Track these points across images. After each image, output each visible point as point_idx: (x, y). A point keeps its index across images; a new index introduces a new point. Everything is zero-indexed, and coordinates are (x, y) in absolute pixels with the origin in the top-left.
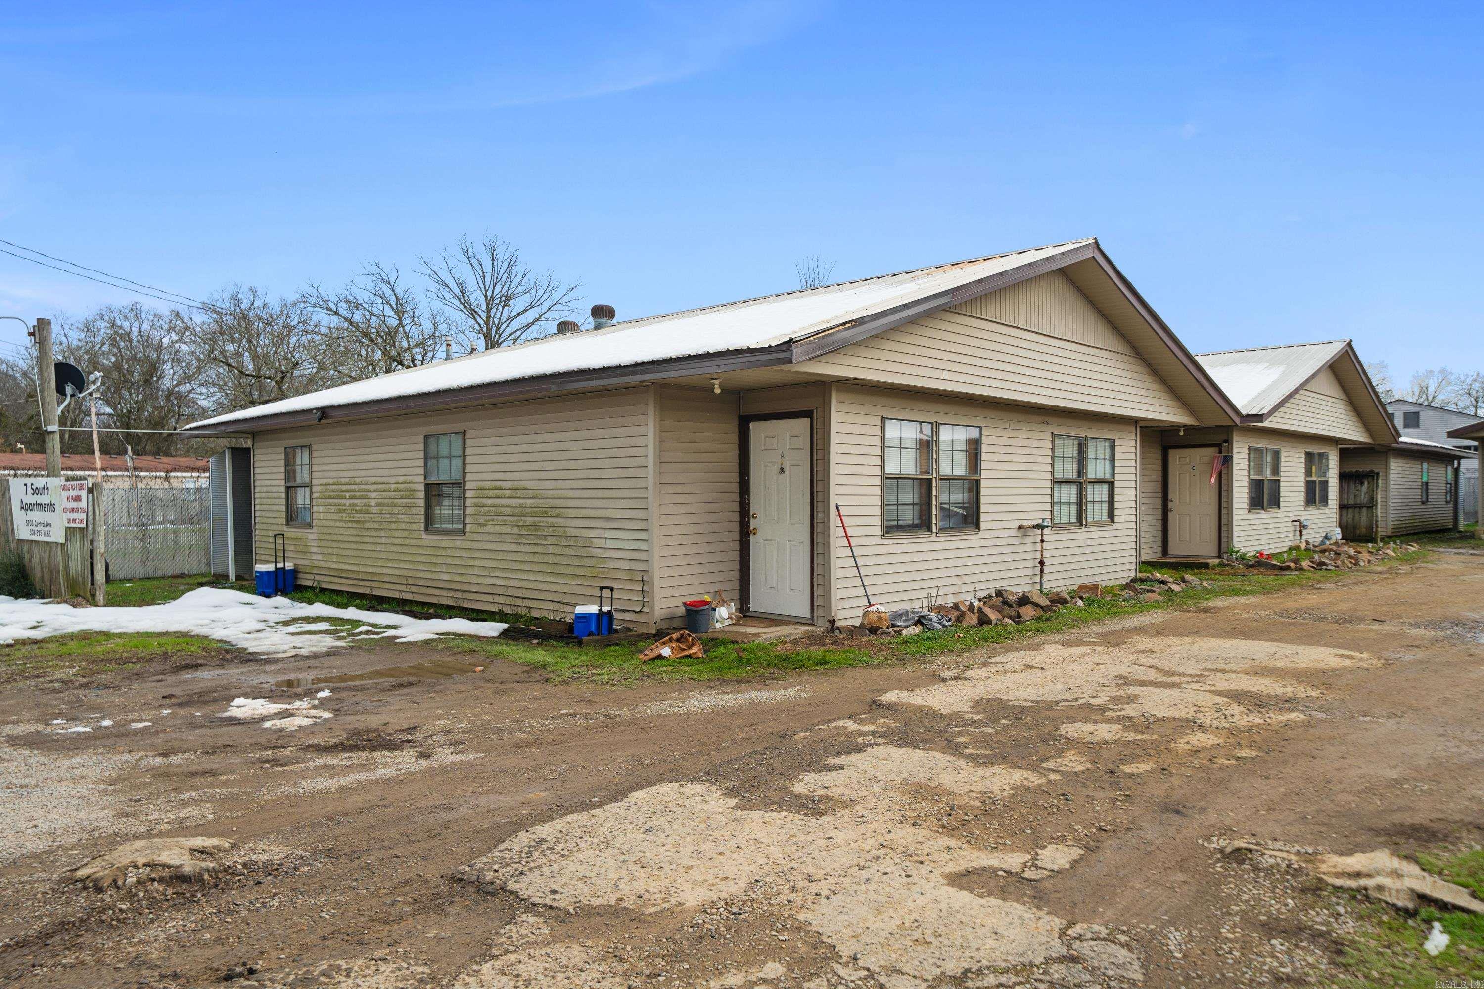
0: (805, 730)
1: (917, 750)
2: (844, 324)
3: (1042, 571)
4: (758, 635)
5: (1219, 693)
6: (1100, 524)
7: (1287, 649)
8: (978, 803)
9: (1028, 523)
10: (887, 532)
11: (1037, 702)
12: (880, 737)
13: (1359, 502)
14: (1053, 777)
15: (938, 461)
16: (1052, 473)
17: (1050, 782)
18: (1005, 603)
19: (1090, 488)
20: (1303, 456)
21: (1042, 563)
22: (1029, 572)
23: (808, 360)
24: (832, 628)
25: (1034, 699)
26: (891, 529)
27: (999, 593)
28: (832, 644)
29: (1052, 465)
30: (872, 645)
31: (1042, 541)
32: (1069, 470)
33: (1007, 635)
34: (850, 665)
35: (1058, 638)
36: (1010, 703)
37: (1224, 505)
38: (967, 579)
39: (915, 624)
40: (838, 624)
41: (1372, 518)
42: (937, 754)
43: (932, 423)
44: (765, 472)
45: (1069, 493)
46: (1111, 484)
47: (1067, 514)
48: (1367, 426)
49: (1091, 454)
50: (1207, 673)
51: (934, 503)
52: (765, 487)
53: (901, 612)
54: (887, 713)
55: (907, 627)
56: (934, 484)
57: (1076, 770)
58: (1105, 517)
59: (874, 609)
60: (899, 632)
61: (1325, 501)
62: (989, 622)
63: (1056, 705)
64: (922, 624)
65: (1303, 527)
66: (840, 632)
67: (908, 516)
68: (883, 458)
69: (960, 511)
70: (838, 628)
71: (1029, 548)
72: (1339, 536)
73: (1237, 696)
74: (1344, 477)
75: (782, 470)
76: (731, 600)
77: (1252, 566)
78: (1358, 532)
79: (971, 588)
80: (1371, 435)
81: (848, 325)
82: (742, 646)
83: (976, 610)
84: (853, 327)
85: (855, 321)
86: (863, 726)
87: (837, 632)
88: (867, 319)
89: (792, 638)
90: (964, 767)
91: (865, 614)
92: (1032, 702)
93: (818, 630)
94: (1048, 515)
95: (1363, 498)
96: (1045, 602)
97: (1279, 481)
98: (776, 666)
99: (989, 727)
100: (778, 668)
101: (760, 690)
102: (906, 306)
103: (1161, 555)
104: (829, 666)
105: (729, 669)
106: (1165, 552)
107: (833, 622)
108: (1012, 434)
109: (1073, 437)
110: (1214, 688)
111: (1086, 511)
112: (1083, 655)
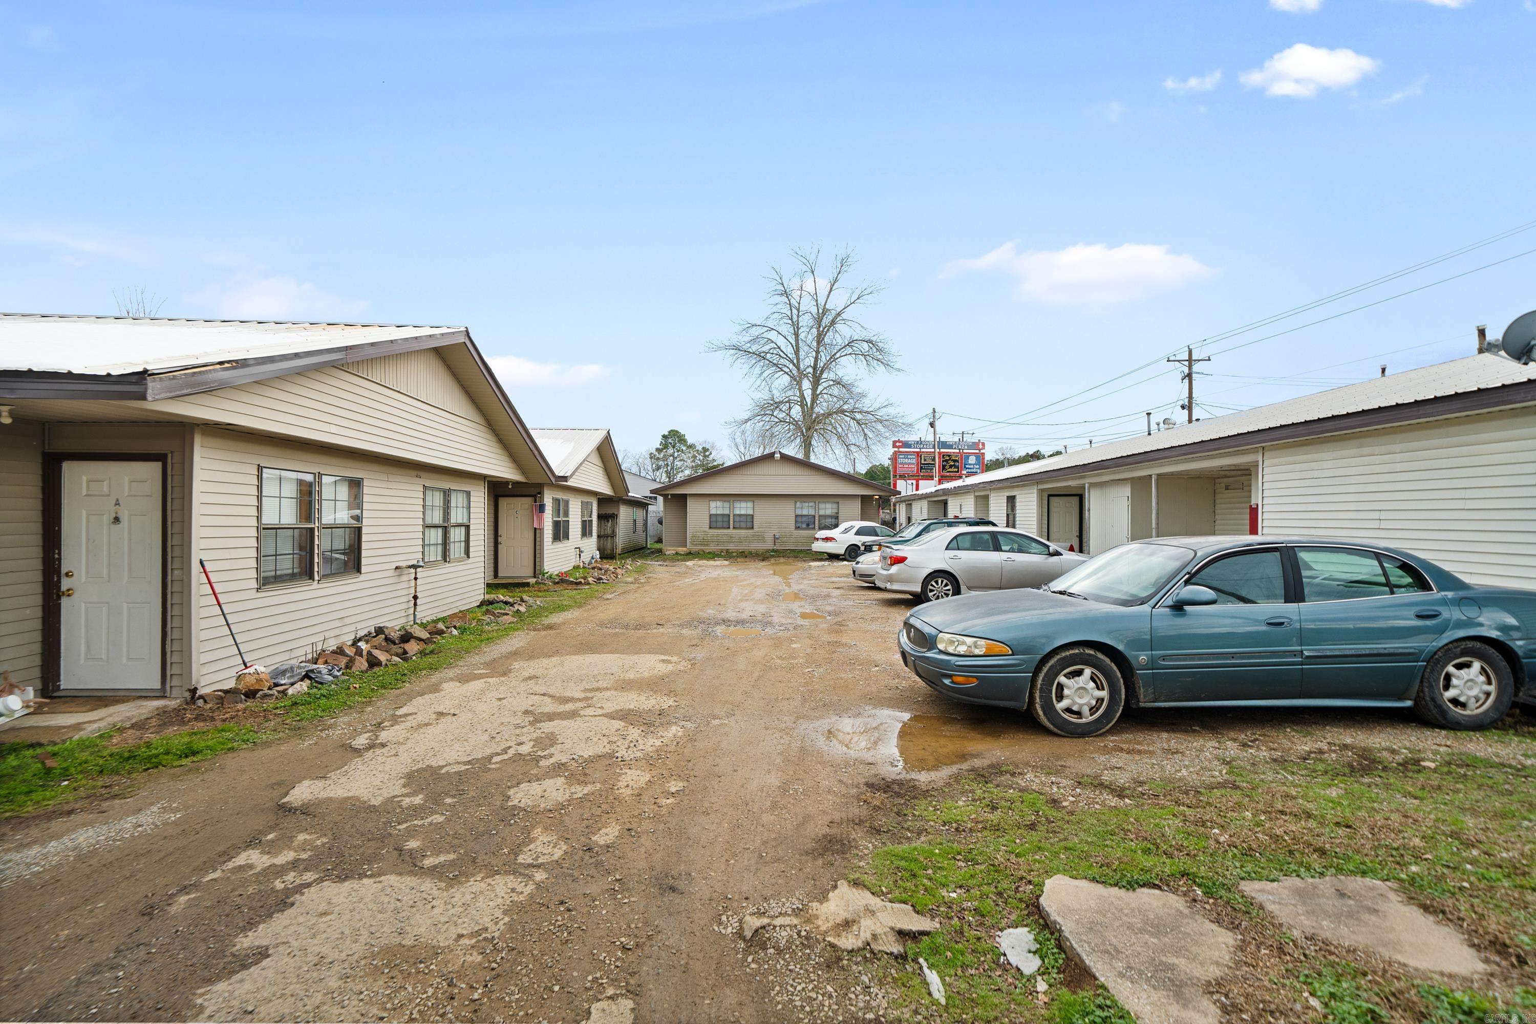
0: (184, 890)
1: (365, 881)
2: (221, 363)
3: (415, 604)
4: (78, 727)
5: (611, 716)
6: (459, 560)
7: (629, 660)
8: (477, 958)
9: (404, 564)
10: (264, 585)
11: (469, 762)
12: (306, 869)
13: (607, 533)
14: (540, 876)
15: (320, 511)
16: (424, 519)
17: (538, 885)
18: (387, 639)
19: (452, 530)
20: (581, 505)
21: (415, 598)
22: (404, 606)
23: (171, 398)
24: (193, 697)
25: (466, 759)
26: (266, 582)
27: (380, 631)
28: (196, 719)
29: (424, 513)
30: (254, 714)
31: (416, 579)
32: (436, 517)
33: (400, 678)
34: (229, 749)
35: (451, 673)
36: (443, 771)
37: (538, 539)
38: (347, 621)
39: (302, 680)
40: (201, 692)
41: (613, 543)
42: (392, 879)
43: (315, 474)
44: (88, 522)
45: (436, 536)
46: (468, 527)
47: (435, 554)
48: (613, 485)
49: (453, 504)
50: (589, 695)
51: (316, 551)
52: (88, 539)
53: (284, 667)
54: (306, 821)
55: (292, 684)
56: (316, 533)
57: (556, 857)
58: (463, 555)
59: (251, 670)
60: (284, 692)
61: (591, 534)
62: (379, 664)
63: (490, 763)
64: (310, 678)
65: (581, 552)
66: (205, 701)
67: (286, 565)
68: (259, 508)
69: (342, 557)
70: (201, 697)
71: (405, 585)
72: (598, 556)
73: (625, 716)
74: (600, 517)
75: (117, 520)
76: (28, 682)
77: (558, 583)
78: (607, 553)
79: (353, 628)
80: (614, 491)
81: (226, 365)
82: (50, 749)
83: (365, 653)
84: (233, 368)
85: (236, 361)
86: (276, 855)
87: (200, 703)
88: (251, 362)
89: (134, 721)
90: (435, 893)
91: (239, 678)
92: (465, 763)
93: (173, 704)
94: (420, 556)
95: (609, 531)
96: (424, 635)
97: (569, 521)
98: (115, 772)
99: (437, 813)
100: (118, 773)
101: (91, 824)
102: (297, 356)
103: (495, 579)
104: (199, 757)
105: (30, 792)
106: (496, 575)
107: (194, 691)
108: (391, 485)
109: (439, 489)
110: (604, 712)
111: (449, 550)
112: (483, 691)
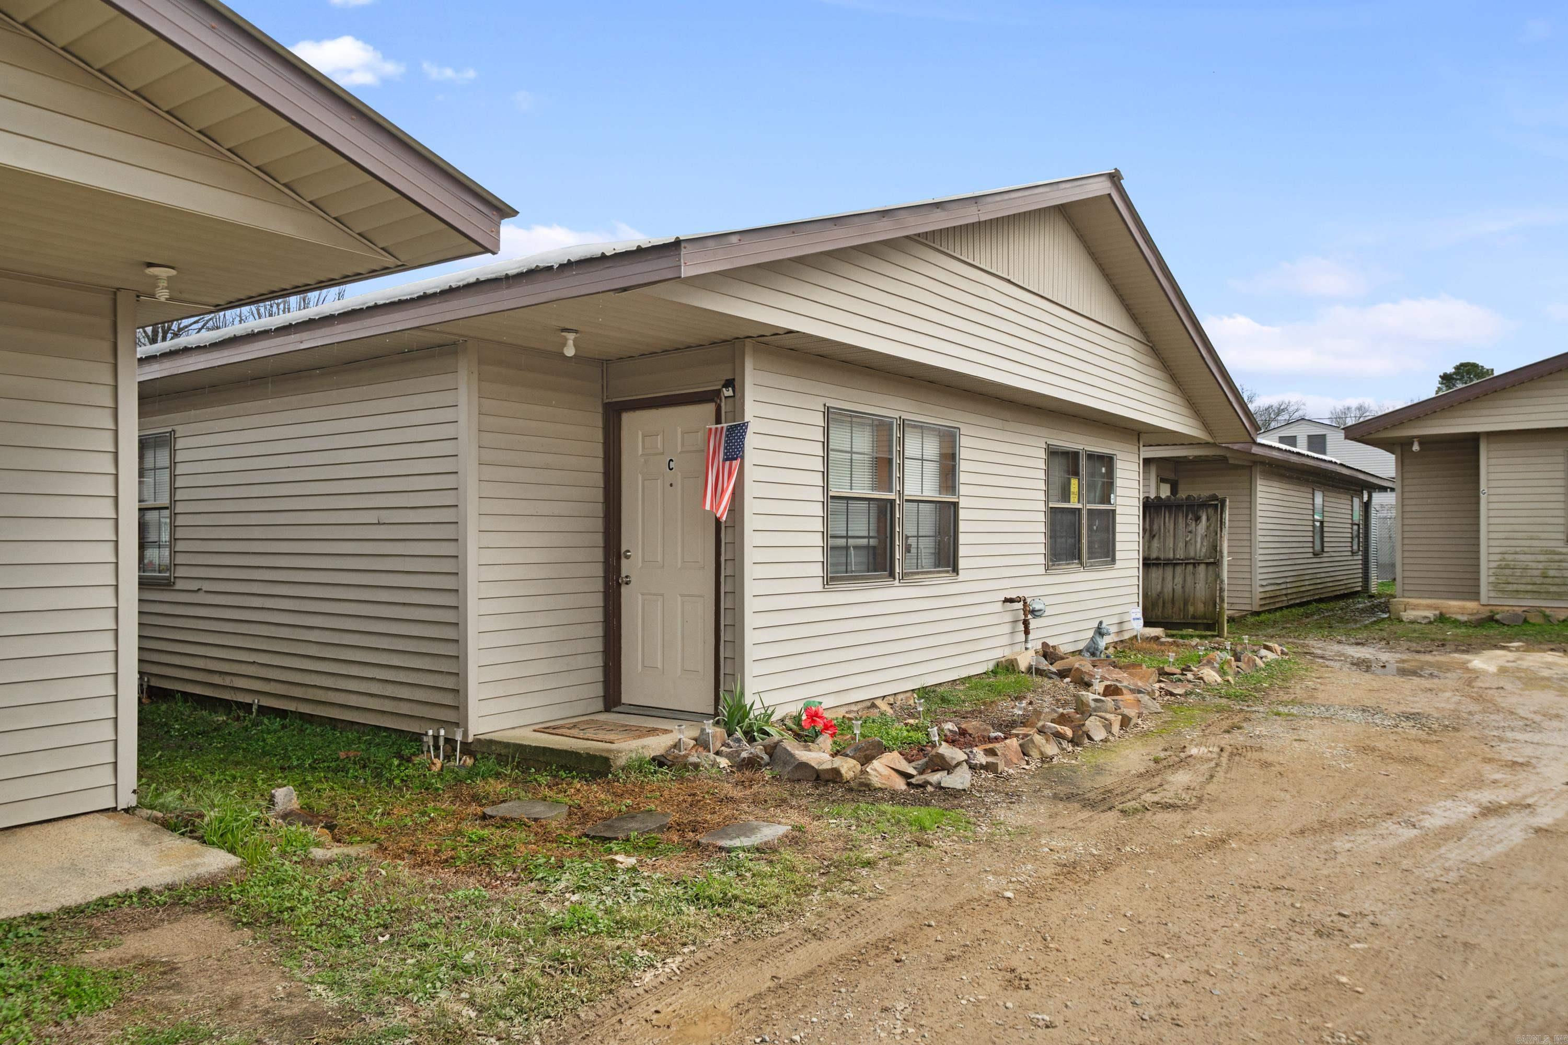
13: (1192, 554)
20: (1042, 454)
61: (1104, 554)
78: (1191, 609)
95: (1200, 548)
97: (955, 505)
103: (600, 705)
